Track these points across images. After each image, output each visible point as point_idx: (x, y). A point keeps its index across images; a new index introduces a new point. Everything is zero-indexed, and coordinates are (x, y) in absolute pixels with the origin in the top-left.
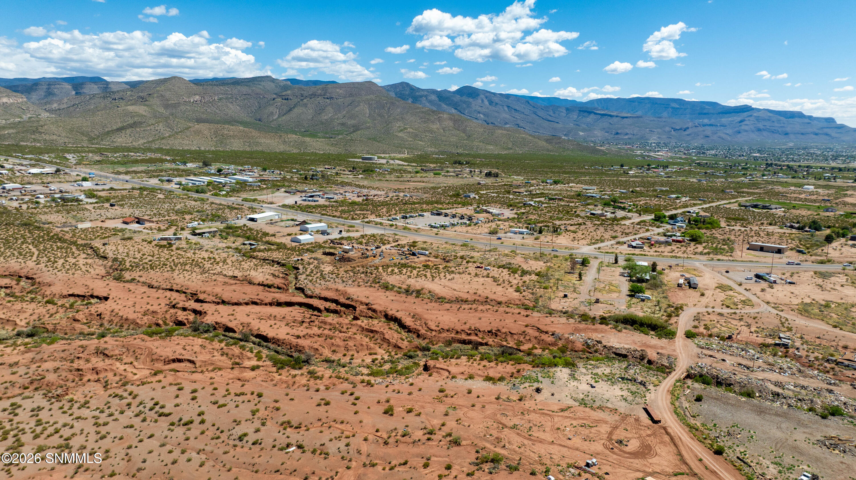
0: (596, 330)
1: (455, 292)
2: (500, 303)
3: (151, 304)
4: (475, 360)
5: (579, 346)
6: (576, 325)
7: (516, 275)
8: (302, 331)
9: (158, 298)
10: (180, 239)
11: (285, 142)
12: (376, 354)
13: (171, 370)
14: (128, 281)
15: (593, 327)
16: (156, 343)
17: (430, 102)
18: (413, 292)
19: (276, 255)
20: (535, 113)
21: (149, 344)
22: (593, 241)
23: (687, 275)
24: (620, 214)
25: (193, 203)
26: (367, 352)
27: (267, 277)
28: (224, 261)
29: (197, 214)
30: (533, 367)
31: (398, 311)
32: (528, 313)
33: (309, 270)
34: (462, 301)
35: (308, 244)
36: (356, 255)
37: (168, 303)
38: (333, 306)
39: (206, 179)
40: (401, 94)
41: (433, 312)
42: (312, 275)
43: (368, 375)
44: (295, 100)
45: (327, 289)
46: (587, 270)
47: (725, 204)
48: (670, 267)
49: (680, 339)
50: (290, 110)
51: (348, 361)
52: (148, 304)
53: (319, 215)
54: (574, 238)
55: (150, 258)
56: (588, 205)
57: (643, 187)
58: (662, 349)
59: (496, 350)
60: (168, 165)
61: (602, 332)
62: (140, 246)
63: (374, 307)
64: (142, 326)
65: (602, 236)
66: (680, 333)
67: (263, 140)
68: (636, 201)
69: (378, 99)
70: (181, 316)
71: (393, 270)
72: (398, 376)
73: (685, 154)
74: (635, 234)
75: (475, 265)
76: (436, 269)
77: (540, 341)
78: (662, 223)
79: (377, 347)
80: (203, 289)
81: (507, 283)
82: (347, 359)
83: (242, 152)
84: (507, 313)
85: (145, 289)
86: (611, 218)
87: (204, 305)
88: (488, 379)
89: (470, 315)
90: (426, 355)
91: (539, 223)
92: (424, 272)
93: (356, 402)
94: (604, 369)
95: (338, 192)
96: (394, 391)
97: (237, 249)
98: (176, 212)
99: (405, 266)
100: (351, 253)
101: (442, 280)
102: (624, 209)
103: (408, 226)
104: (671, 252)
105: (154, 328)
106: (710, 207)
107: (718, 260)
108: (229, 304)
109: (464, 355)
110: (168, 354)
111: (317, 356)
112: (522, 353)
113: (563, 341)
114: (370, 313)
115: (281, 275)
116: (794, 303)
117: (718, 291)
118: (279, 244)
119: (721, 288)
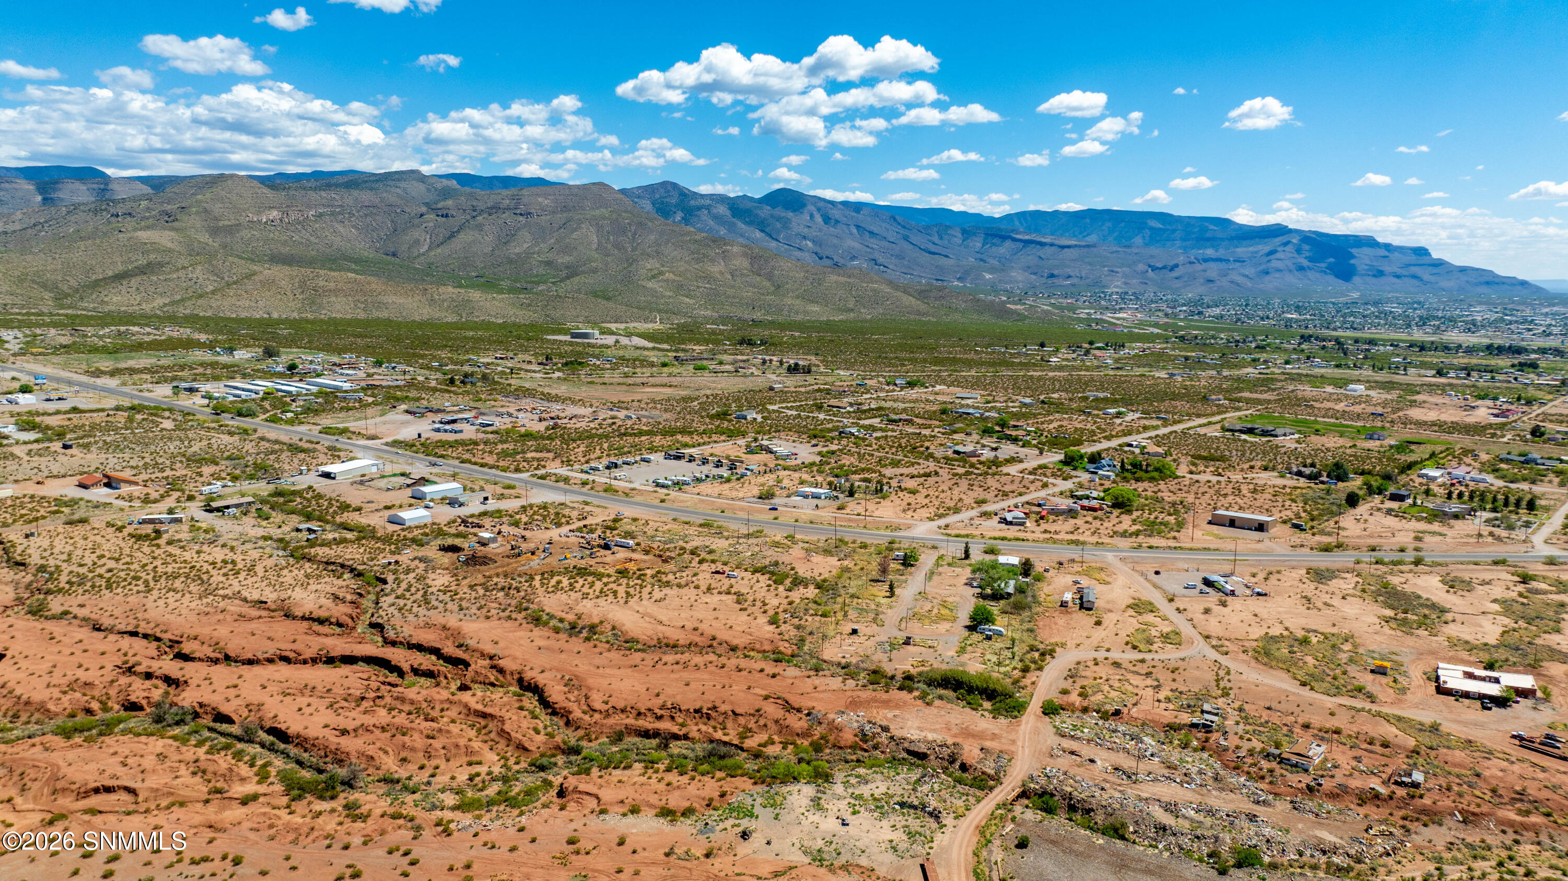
0: (886, 704)
1: (660, 628)
2: (734, 649)
3: (85, 666)
4: (657, 771)
5: (848, 737)
6: (855, 694)
7: (781, 588)
8: (353, 718)
9: (103, 654)
10: (179, 521)
11: (432, 302)
12: (480, 763)
13: (86, 812)
14: (54, 617)
15: (885, 696)
16: (71, 755)
17: (716, 218)
18: (583, 628)
19: (353, 554)
20: (906, 238)
21: (56, 757)
22: (941, 511)
23: (1085, 582)
24: (1008, 450)
25: (226, 438)
26: (465, 759)
27: (323, 601)
28: (251, 569)
29: (228, 463)
30: (755, 783)
31: (542, 672)
32: (776, 671)
33: (404, 585)
34: (667, 646)
35: (417, 527)
36: (499, 551)
37: (119, 663)
38: (426, 661)
39: (263, 385)
40: (662, 203)
41: (608, 671)
42: (408, 595)
43: (454, 808)
44: (460, 217)
45: (428, 625)
46: (911, 574)
47: (1200, 426)
48: (1061, 564)
49: (1031, 717)
50: (452, 236)
51: (425, 780)
52: (80, 666)
53: (456, 462)
54: (909, 504)
55: (111, 564)
56: (955, 432)
57: (1066, 391)
58: (992, 740)
59: (700, 749)
60: (199, 355)
61: (897, 707)
62: (98, 539)
63: (502, 663)
64: (57, 714)
65: (960, 500)
66: (1035, 706)
67: (390, 299)
68: (1042, 423)
69: (614, 216)
70: (139, 690)
71: (559, 582)
72: (508, 809)
73: (1166, 315)
74: (1021, 495)
75: (713, 567)
76: (638, 578)
77: (782, 728)
78: (1075, 469)
79: (486, 747)
80: (193, 632)
81: (758, 604)
82: (424, 776)
83: (349, 323)
84: (740, 671)
85: (84, 633)
86: (988, 460)
87: (189, 666)
88: (666, 813)
89: (673, 676)
90: (571, 763)
91: (855, 473)
92: (614, 586)
93: (410, 869)
94: (878, 786)
95: (504, 410)
96: (485, 844)
97: (281, 540)
98: (188, 460)
99: (582, 572)
100: (492, 545)
101: (644, 602)
102: (1015, 440)
103: (613, 482)
104: (1072, 533)
105: (81, 718)
106: (1171, 433)
107: (1150, 547)
108: (236, 661)
109: (640, 761)
110: (87, 777)
111: (370, 771)
112: (745, 755)
113: (824, 726)
114: (492, 676)
115: (349, 597)
116: (1252, 636)
117: (1130, 613)
118: (363, 527)
119: (1136, 608)
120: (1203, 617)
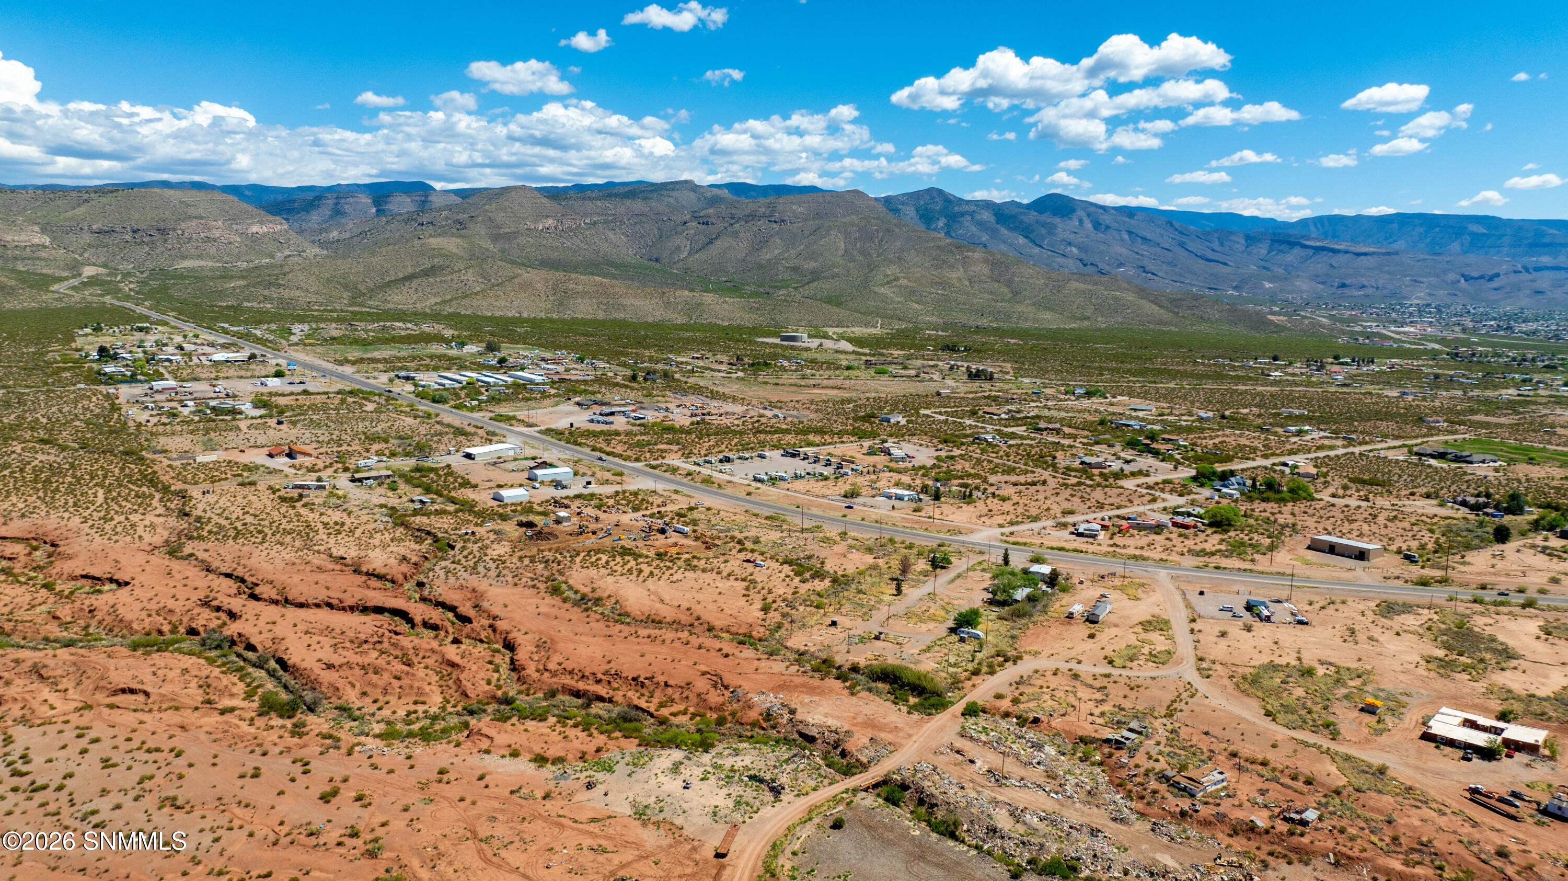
7: (797, 579)
17: (979, 224)
19: (443, 523)
20: (1182, 245)
24: (1143, 463)
25: (409, 421)
28: (352, 531)
35: (513, 504)
36: (567, 529)
40: (927, 209)
47: (1388, 448)
48: (1103, 577)
49: (947, 716)
53: (588, 450)
54: (990, 510)
56: (1100, 443)
62: (254, 498)
66: (959, 707)
71: (598, 559)
75: (749, 556)
76: (671, 561)
81: (764, 592)
86: (1111, 473)
92: (643, 566)
98: (366, 438)
99: (626, 552)
100: (564, 524)
103: (715, 475)
115: (414, 560)
116: (1253, 663)
117: (1136, 630)
118: (467, 502)
119: (1147, 626)
120: (1215, 639)
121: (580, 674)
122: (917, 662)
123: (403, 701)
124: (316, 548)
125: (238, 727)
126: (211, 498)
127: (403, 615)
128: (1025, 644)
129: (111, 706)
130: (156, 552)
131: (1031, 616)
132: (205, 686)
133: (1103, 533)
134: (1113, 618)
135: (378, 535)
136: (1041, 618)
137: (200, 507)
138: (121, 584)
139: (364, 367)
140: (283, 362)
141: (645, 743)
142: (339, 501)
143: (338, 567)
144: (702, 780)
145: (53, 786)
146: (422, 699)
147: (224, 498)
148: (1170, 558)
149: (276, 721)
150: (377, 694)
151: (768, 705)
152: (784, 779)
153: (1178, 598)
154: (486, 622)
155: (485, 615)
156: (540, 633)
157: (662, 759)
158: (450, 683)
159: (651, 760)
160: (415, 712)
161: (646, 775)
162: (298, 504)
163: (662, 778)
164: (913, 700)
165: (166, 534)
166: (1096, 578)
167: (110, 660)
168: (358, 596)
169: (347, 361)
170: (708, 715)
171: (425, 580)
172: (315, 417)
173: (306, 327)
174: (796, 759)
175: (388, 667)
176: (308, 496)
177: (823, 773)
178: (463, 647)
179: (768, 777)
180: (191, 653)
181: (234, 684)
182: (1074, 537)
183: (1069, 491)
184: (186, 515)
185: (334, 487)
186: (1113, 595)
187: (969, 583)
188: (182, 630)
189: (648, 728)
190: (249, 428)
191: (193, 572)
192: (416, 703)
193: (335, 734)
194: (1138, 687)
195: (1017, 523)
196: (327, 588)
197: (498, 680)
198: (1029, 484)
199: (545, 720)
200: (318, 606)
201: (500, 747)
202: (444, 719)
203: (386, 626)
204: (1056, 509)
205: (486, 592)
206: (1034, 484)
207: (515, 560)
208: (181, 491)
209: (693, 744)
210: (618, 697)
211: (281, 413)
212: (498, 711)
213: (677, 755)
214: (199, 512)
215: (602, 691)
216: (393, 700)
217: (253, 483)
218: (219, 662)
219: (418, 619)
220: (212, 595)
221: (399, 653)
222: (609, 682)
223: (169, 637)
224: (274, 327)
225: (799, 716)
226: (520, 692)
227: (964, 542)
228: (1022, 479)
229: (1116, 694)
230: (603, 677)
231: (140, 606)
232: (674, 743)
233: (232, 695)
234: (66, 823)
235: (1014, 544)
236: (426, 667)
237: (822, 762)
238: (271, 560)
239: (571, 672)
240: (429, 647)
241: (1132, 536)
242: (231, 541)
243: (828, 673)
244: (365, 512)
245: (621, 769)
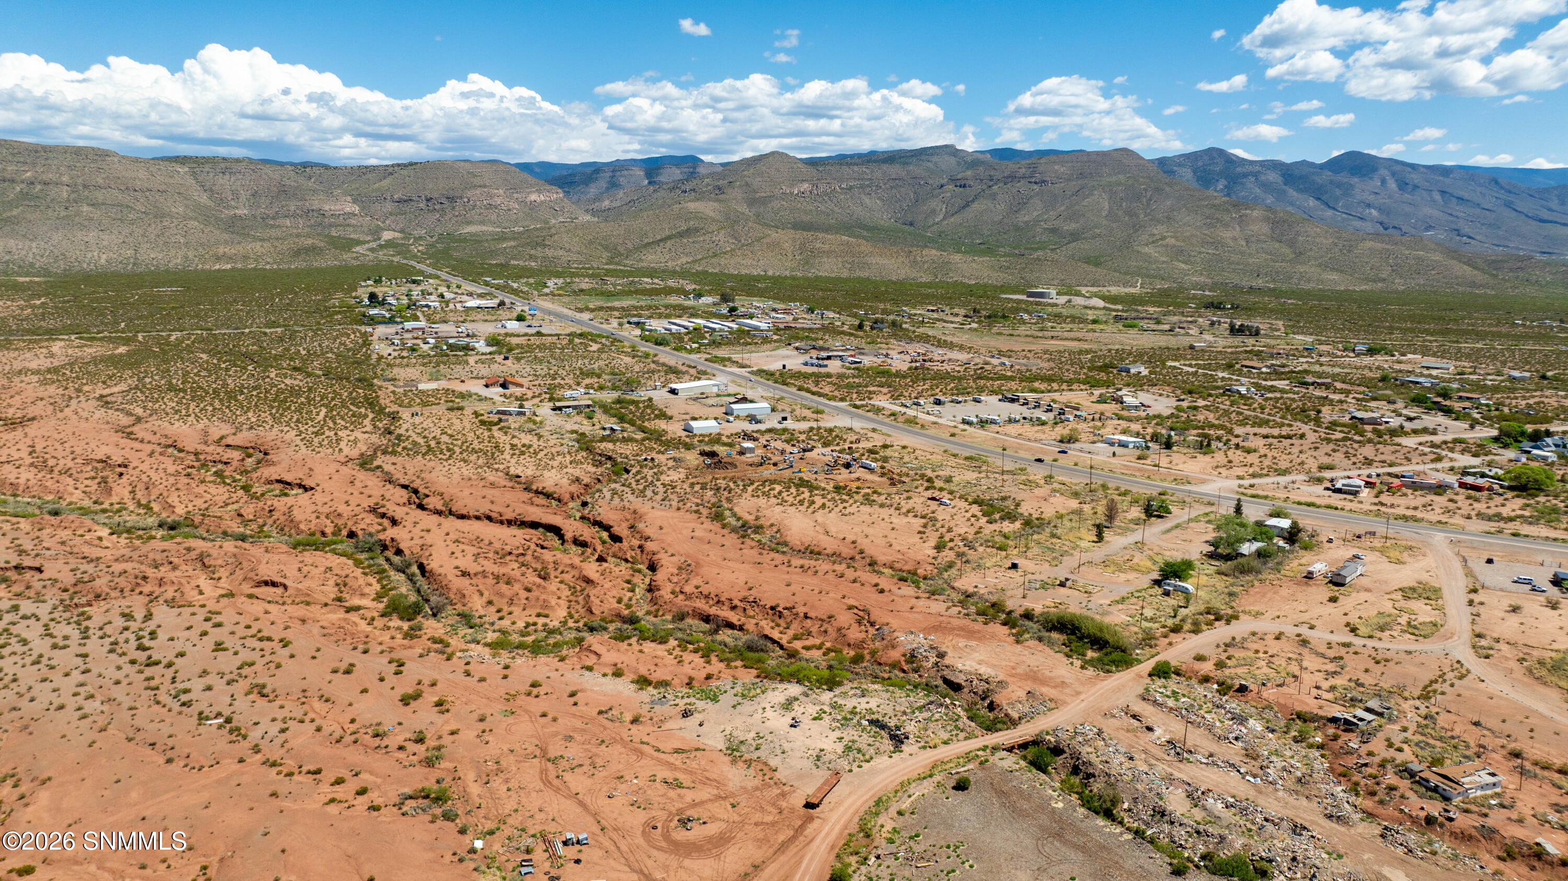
0: (971, 634)
2: (871, 564)
3: (350, 503)
4: (683, 650)
6: (950, 619)
7: (984, 520)
8: (485, 566)
9: (370, 497)
12: (546, 616)
14: (369, 469)
15: (979, 627)
16: (281, 559)
18: (751, 527)
19: (627, 450)
24: (1429, 421)
25: (627, 360)
26: (538, 611)
27: (563, 481)
28: (536, 453)
29: (608, 377)
30: (758, 675)
31: (673, 555)
32: (891, 587)
35: (699, 435)
36: (749, 459)
37: (373, 504)
38: (593, 535)
39: (698, 323)
41: (729, 563)
44: (978, 188)
45: (623, 509)
46: (1151, 524)
48: (1359, 537)
49: (1129, 675)
50: (967, 205)
51: (491, 621)
52: (346, 502)
53: (794, 389)
54: (1230, 461)
55: (445, 439)
58: (1052, 687)
59: (743, 640)
60: (672, 299)
61: (982, 638)
62: (456, 421)
63: (649, 544)
64: (303, 532)
65: (1301, 463)
66: (1146, 666)
67: (879, 261)
69: (1130, 182)
70: (367, 524)
71: (771, 489)
72: (527, 654)
75: (935, 494)
76: (848, 495)
80: (444, 491)
81: (943, 530)
82: (494, 617)
84: (854, 582)
87: (416, 512)
88: (642, 681)
89: (784, 576)
92: (817, 498)
94: (872, 702)
95: (886, 352)
97: (583, 436)
98: (581, 373)
99: (802, 484)
100: (748, 455)
101: (831, 514)
103: (922, 416)
105: (314, 537)
108: (450, 514)
109: (679, 640)
110: (269, 573)
111: (458, 607)
112: (781, 653)
113: (883, 642)
114: (632, 554)
115: (588, 482)
116: (1555, 646)
117: (1393, 596)
118: (655, 431)
119: (1409, 593)
120: (1502, 614)
121: (716, 599)
122: (1104, 614)
123: (527, 612)
124: (496, 466)
125: (356, 625)
126: (417, 420)
127: (556, 530)
128: (1244, 603)
129: (250, 596)
130: (350, 464)
131: (1259, 572)
132: (342, 584)
133: (1367, 490)
134: (1364, 581)
135: (560, 458)
136: (1271, 576)
137: (405, 426)
138: (306, 489)
139: (601, 313)
140: (526, 308)
141: (764, 675)
142: (534, 426)
143: (511, 484)
144: (815, 719)
145: (165, 662)
146: (546, 612)
147: (429, 420)
148: (1451, 521)
149: (395, 622)
150: (503, 603)
151: (915, 645)
152: (911, 728)
153: (1457, 565)
154: (636, 543)
155: (638, 536)
156: (688, 556)
157: (776, 693)
158: (581, 599)
159: (763, 692)
160: (535, 624)
161: (752, 709)
162: (495, 428)
163: (769, 713)
164: (1090, 654)
165: (364, 448)
166: (1349, 537)
167: (267, 555)
168: (517, 512)
169: (587, 309)
170: (845, 652)
171: (589, 500)
172: (539, 355)
173: (560, 281)
174: (931, 707)
175: (522, 578)
176: (507, 420)
177: (961, 725)
178: (605, 565)
179: (892, 724)
180: (344, 554)
181: (370, 585)
182: (1330, 493)
183: (1331, 446)
184: (390, 433)
185: (535, 414)
186: (1369, 557)
187: (1188, 534)
188: (345, 532)
189: (773, 660)
190: (476, 362)
191: (373, 482)
192: (539, 615)
193: (445, 638)
194: (1387, 660)
195: (1261, 476)
196: (492, 502)
197: (630, 599)
198: (1283, 437)
199: (666, 642)
200: (478, 518)
201: (606, 665)
202: (561, 634)
203: (535, 539)
204: (1312, 464)
205: (646, 514)
206: (1289, 437)
207: (686, 486)
208: (393, 413)
209: (818, 681)
210: (750, 625)
211: (510, 350)
212: (620, 630)
213: (794, 689)
214: (402, 431)
215: (734, 617)
216: (517, 610)
217: (461, 409)
218: (366, 563)
219: (569, 536)
220: (384, 502)
221: (539, 566)
222: (745, 609)
223: (330, 538)
224: (532, 280)
225: (947, 661)
226: (648, 613)
227: (1190, 492)
228: (1276, 432)
229: (1354, 667)
230: (739, 604)
231: (314, 508)
232: (796, 677)
233: (363, 595)
234: (160, 698)
235: (1253, 496)
236: (561, 582)
237: (962, 713)
238: (449, 475)
239: (707, 597)
240: (569, 562)
241: (1405, 495)
242: (420, 457)
243: (994, 618)
244: (555, 436)
245: (727, 699)
